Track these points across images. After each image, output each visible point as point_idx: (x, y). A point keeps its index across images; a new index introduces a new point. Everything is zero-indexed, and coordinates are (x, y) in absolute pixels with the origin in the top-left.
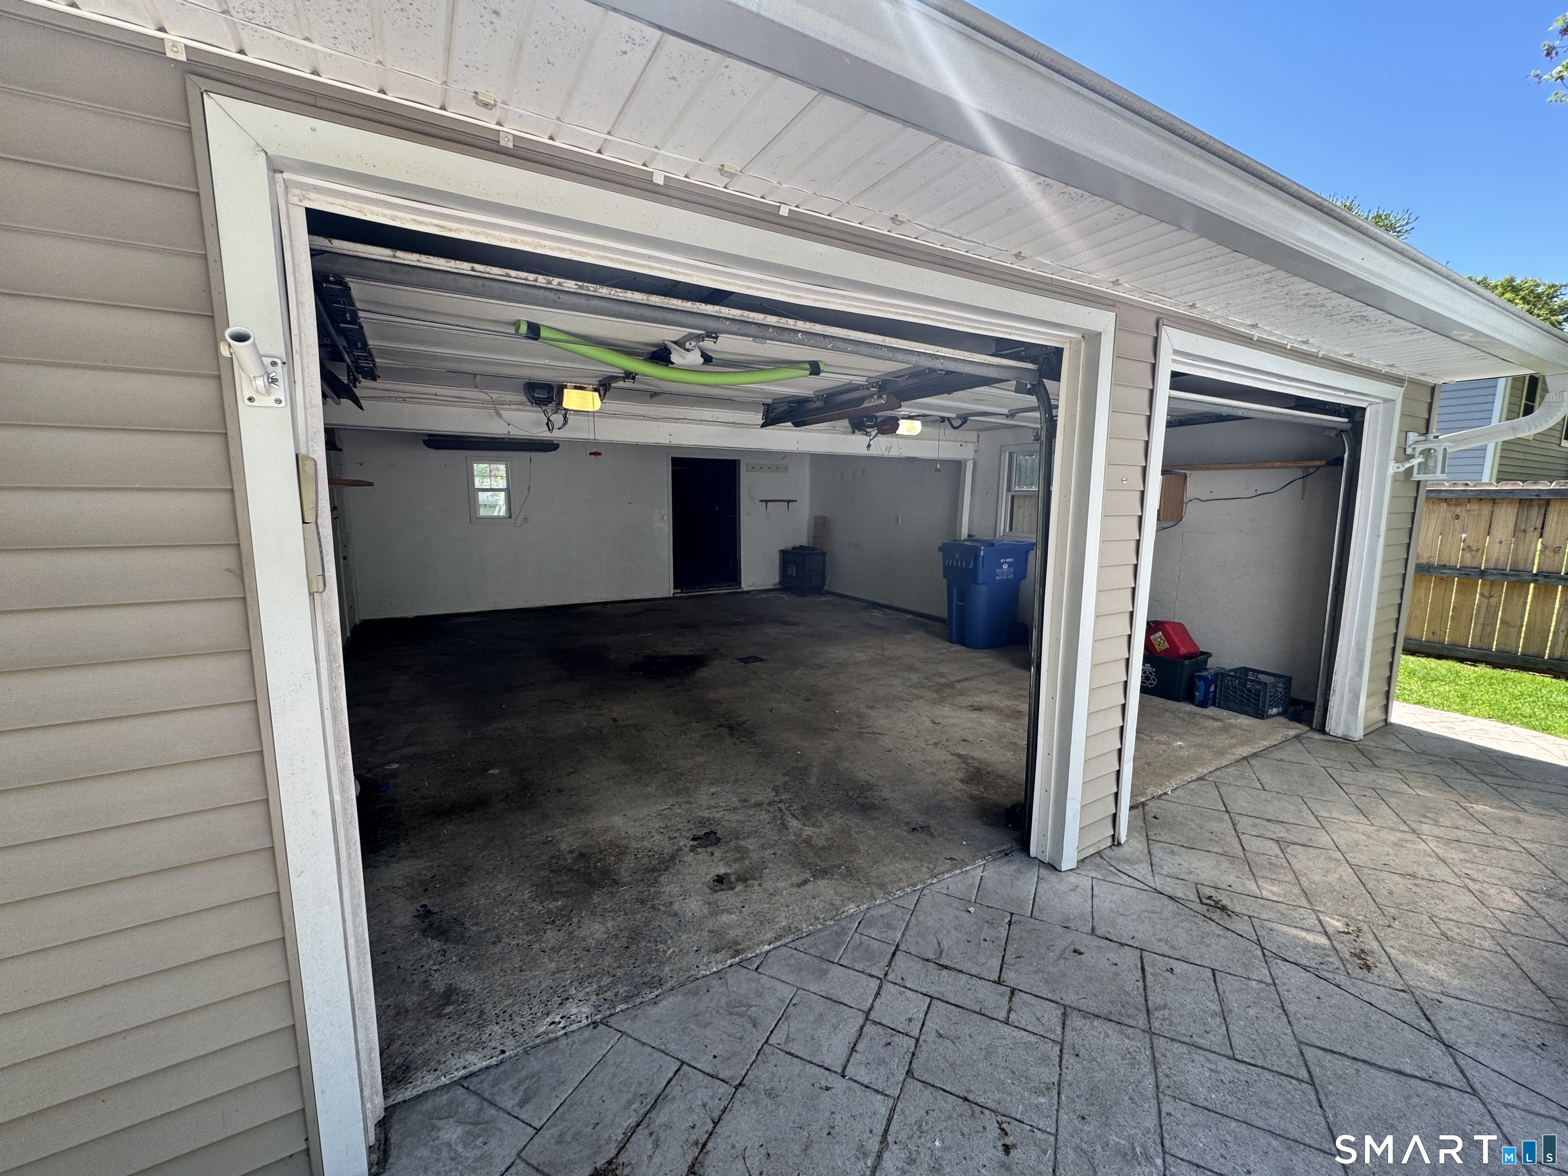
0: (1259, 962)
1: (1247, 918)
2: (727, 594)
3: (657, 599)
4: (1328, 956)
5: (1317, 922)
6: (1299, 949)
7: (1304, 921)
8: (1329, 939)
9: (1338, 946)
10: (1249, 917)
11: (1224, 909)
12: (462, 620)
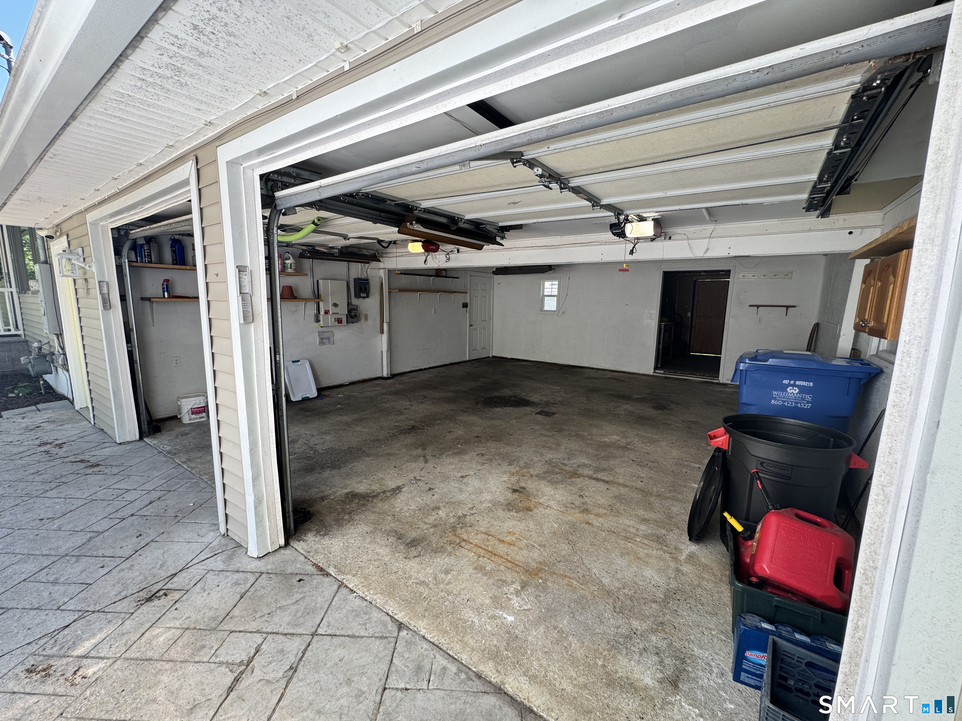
0: (83, 606)
1: (132, 611)
2: (702, 382)
3: (639, 374)
4: (60, 649)
5: (102, 655)
6: (80, 632)
7: (108, 646)
8: (78, 657)
9: (65, 661)
10: (133, 613)
11: (149, 600)
12: (524, 363)
